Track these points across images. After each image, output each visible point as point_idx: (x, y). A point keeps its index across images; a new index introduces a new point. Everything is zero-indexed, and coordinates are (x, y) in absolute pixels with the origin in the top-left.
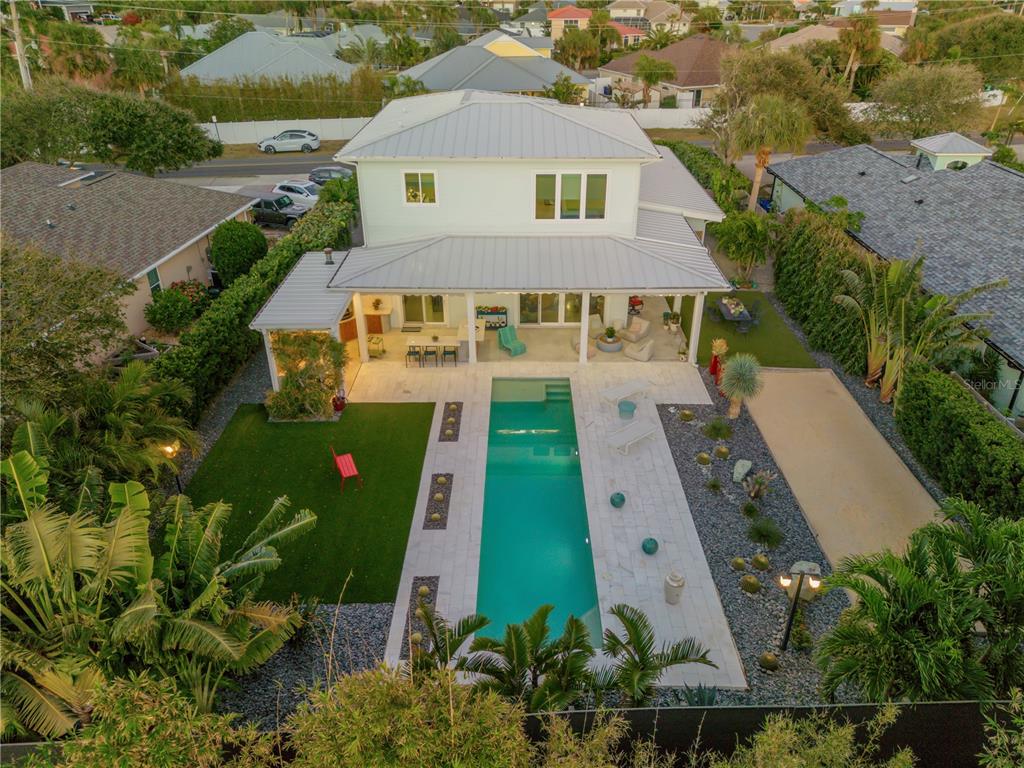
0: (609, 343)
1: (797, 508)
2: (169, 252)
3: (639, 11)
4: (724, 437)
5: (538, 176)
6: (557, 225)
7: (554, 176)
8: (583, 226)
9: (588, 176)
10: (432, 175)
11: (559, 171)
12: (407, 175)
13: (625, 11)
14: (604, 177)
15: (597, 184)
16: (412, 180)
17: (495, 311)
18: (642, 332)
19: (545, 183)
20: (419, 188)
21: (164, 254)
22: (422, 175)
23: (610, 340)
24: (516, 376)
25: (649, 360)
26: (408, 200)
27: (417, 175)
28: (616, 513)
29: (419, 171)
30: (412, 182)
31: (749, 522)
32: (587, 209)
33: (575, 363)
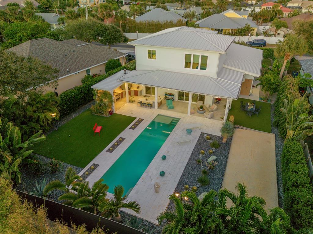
0: (200, 110)
1: (223, 176)
2: (93, 65)
3: (299, 4)
4: (215, 147)
5: (186, 54)
6: (191, 71)
7: (191, 55)
8: (199, 72)
9: (202, 56)
10: (155, 51)
11: (193, 53)
12: (148, 50)
13: (293, 4)
14: (207, 57)
15: (205, 58)
16: (150, 52)
17: (170, 95)
18: (214, 109)
19: (188, 57)
20: (151, 54)
21: (92, 66)
22: (152, 51)
23: (201, 110)
24: (165, 115)
25: (210, 118)
26: (148, 58)
27: (151, 50)
28: (162, 161)
29: (152, 50)
30: (149, 52)
31: (202, 175)
32: (201, 67)
33: (186, 115)
